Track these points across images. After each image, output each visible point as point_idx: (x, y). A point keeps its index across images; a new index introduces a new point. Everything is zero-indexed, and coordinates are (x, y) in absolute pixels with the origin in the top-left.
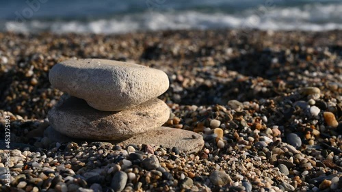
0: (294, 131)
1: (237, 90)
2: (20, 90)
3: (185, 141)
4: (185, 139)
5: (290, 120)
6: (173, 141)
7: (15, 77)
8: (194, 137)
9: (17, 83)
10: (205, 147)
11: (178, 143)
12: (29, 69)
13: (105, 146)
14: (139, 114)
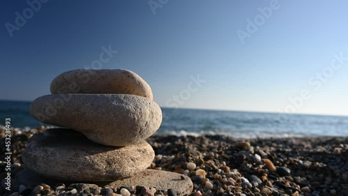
0: (252, 174)
1: (176, 149)
2: (21, 147)
3: (176, 182)
4: (175, 180)
5: (242, 165)
6: (163, 182)
7: (19, 138)
8: (183, 178)
9: (20, 142)
10: (194, 188)
11: (168, 184)
12: (31, 133)
13: (90, 188)
14: (140, 151)
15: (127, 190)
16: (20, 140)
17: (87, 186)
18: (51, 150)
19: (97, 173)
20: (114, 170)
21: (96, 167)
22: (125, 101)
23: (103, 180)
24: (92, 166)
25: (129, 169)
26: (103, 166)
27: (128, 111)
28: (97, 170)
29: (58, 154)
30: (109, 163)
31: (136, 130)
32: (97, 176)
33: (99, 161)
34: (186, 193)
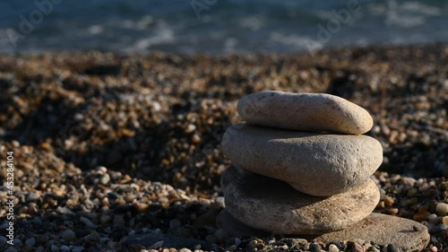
2: (179, 151)
3: (403, 235)
4: (404, 231)
6: (387, 234)
8: (415, 229)
9: (174, 141)
10: (431, 242)
11: (394, 237)
12: (190, 122)
13: (300, 244)
14: (354, 197)
15: (335, 247)
16: (174, 137)
17: (297, 241)
18: (257, 202)
19: (305, 227)
20: (323, 224)
21: (304, 221)
22: (328, 152)
23: (312, 233)
24: (299, 220)
25: (339, 221)
26: (310, 220)
27: (332, 165)
28: (305, 224)
29: (264, 208)
30: (317, 217)
31: (343, 182)
32: (306, 230)
33: (306, 214)
34: (417, 248)
